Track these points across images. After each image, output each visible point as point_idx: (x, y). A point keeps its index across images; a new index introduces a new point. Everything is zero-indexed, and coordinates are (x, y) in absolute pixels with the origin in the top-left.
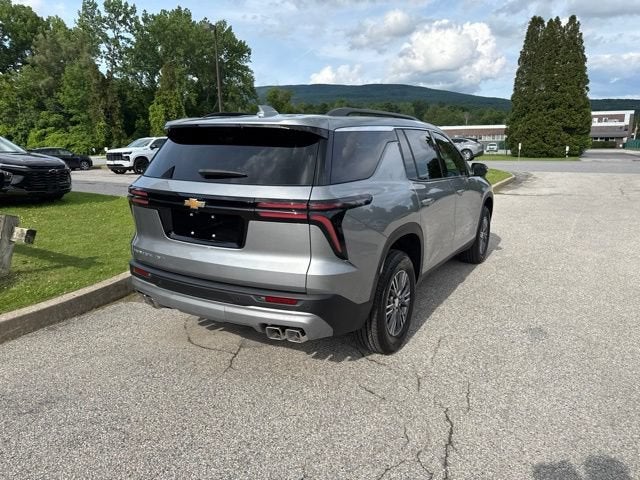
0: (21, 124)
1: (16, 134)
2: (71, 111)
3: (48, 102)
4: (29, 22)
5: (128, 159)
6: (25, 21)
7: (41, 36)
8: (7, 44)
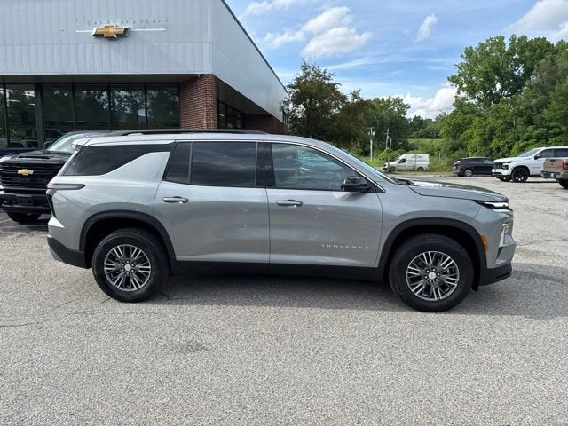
0: (509, 137)
1: (504, 146)
2: (552, 124)
3: (537, 118)
4: (538, 51)
5: (507, 167)
6: (535, 51)
7: (543, 60)
8: (516, 73)
